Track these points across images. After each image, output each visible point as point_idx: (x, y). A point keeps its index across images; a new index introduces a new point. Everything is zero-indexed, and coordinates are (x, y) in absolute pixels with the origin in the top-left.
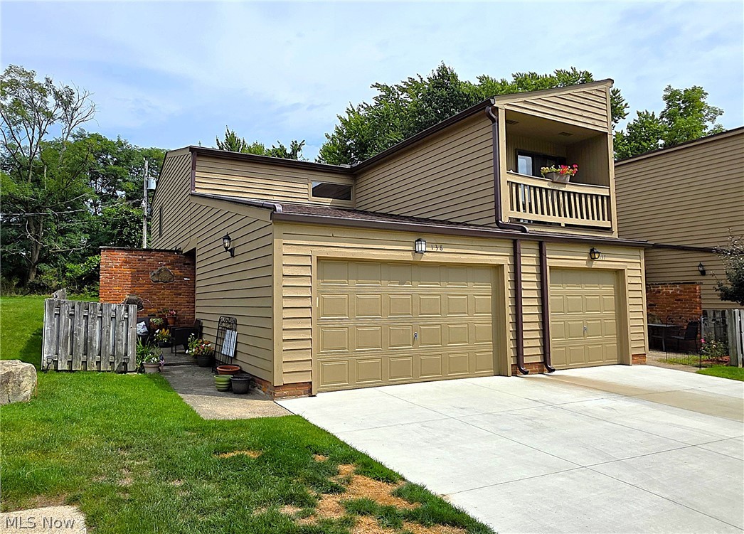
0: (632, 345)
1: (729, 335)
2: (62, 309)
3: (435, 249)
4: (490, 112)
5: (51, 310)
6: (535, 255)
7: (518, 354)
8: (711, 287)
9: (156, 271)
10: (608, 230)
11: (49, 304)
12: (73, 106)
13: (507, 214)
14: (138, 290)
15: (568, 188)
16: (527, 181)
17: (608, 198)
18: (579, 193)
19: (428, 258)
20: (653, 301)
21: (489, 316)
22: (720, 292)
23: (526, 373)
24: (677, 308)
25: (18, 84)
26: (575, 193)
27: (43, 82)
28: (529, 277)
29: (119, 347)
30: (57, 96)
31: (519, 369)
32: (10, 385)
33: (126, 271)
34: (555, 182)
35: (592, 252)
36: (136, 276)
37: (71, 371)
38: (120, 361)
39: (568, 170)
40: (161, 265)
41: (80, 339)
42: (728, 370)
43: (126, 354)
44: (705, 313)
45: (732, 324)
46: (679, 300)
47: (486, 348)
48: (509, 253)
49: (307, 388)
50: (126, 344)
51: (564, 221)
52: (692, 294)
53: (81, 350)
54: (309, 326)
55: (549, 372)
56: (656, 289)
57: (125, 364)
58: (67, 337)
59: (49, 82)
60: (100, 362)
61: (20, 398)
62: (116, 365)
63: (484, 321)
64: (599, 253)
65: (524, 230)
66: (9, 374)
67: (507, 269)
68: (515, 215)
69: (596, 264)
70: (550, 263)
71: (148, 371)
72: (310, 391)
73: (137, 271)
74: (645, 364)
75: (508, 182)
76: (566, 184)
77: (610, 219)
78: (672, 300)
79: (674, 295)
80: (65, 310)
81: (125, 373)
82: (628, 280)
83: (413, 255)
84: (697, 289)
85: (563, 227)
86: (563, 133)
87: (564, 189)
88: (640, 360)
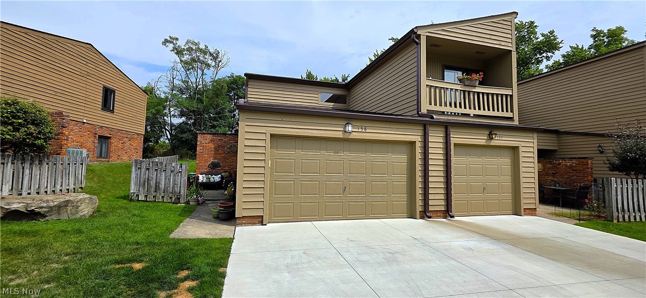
0: (523, 201)
1: (607, 197)
2: (142, 165)
3: (360, 130)
4: (415, 38)
5: (136, 165)
6: (442, 135)
7: (425, 203)
8: (602, 162)
9: (228, 146)
10: (511, 119)
11: (135, 162)
12: (219, 59)
13: (425, 108)
14: (218, 157)
15: (477, 90)
16: (439, 84)
17: (511, 96)
18: (487, 93)
19: (355, 136)
20: (555, 171)
21: (404, 178)
22: (608, 165)
23: (430, 217)
24: (573, 176)
25: (192, 49)
26: (483, 93)
27: (204, 47)
28: (436, 150)
29: (176, 188)
30: (211, 55)
31: (425, 214)
32: (69, 208)
33: (212, 146)
34: (467, 86)
35: (490, 134)
36: (216, 149)
37: (146, 201)
38: (176, 196)
39: (476, 77)
40: (232, 143)
41: (153, 183)
42: (602, 224)
43: (180, 193)
44: (595, 180)
45: (609, 189)
46: (575, 170)
47: (402, 198)
48: (421, 133)
49: (260, 220)
50: (180, 187)
51: (472, 112)
52: (585, 166)
53: (153, 189)
54: (262, 179)
55: (451, 218)
56: (557, 162)
57: (179, 199)
58: (145, 182)
59: (206, 47)
60: (164, 197)
61: (78, 216)
62: (173, 199)
63: (402, 180)
64: (496, 134)
65: (432, 118)
66: (68, 201)
67: (419, 145)
68: (433, 108)
69: (494, 143)
70: (453, 141)
71: (191, 203)
72: (262, 222)
73: (218, 146)
74: (536, 216)
75: (427, 85)
76: (476, 87)
77: (512, 111)
78: (568, 170)
79: (571, 167)
80: (144, 166)
81: (177, 204)
82: (522, 154)
83: (343, 134)
84: (589, 162)
85: (472, 117)
86: (477, 52)
87: (474, 90)
88: (532, 212)
